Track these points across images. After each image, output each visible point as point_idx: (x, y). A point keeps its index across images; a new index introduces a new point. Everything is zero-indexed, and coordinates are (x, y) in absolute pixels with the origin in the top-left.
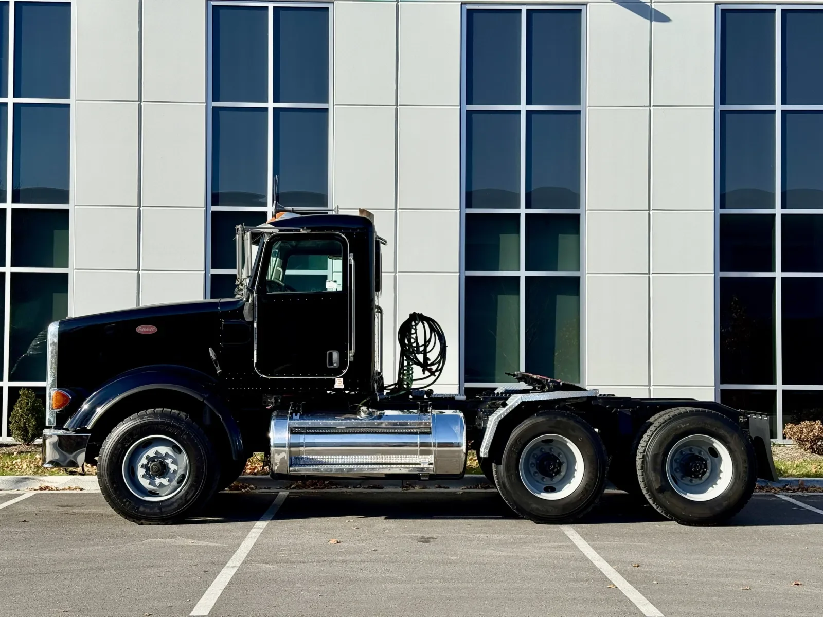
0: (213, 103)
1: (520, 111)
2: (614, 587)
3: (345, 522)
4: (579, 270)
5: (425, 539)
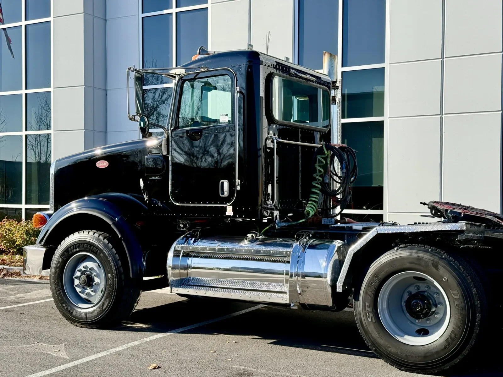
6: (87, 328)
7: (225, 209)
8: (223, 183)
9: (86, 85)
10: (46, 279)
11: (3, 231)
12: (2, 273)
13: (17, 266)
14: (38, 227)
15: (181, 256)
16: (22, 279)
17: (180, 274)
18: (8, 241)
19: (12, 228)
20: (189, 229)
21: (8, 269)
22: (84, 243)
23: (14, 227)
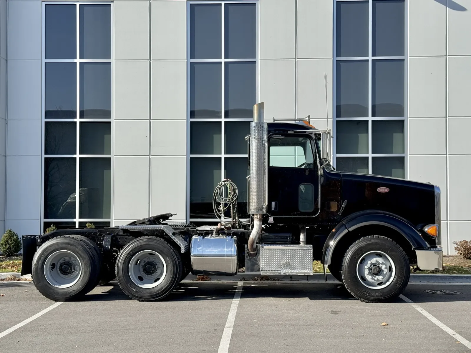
0: (191, 60)
1: (368, 60)
2: (460, 343)
3: (283, 301)
4: (404, 153)
5: (334, 311)
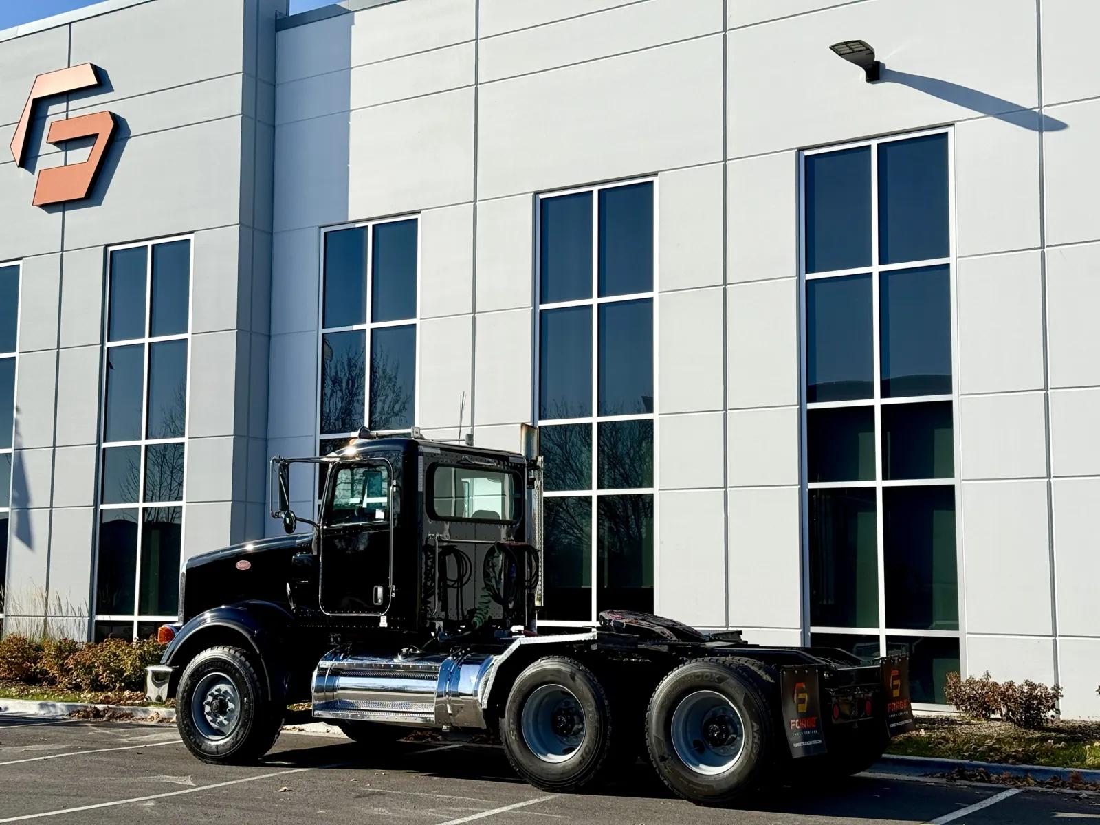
6: (217, 764)
7: (378, 619)
8: (377, 589)
9: (237, 435)
10: (168, 722)
11: (106, 655)
12: (107, 715)
13: (128, 705)
14: (164, 643)
15: (327, 675)
16: (134, 722)
17: (326, 698)
18: (113, 671)
19: (119, 652)
20: (340, 643)
21: (115, 709)
22: (217, 662)
23: (123, 650)
